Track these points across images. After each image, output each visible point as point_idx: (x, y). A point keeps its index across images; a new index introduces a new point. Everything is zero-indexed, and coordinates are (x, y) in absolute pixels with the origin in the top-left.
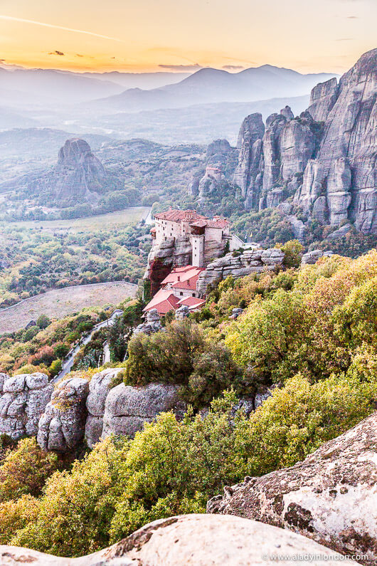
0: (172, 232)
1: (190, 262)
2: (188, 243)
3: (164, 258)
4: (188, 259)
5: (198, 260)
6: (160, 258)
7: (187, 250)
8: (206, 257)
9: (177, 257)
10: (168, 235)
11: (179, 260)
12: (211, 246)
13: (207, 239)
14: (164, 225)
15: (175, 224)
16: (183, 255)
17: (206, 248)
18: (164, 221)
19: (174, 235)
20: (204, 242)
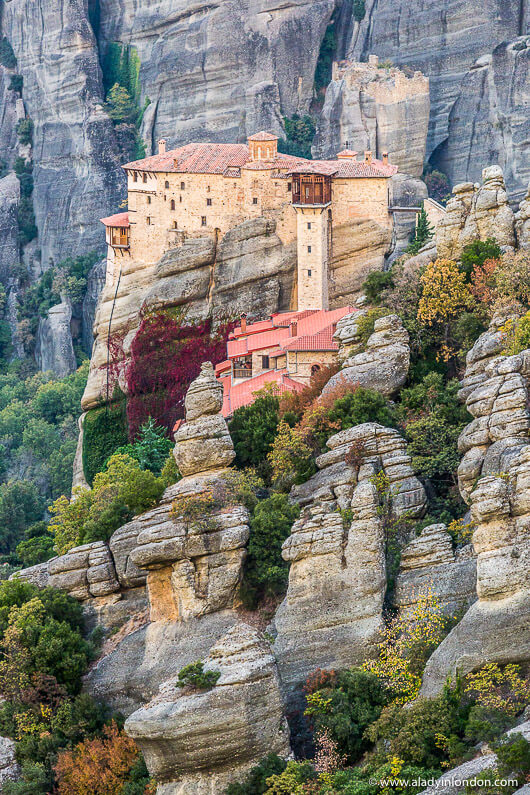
0: (207, 211)
1: (284, 302)
2: (272, 240)
3: (181, 303)
4: (277, 290)
5: (319, 288)
6: (166, 307)
7: (272, 263)
8: (338, 280)
9: (230, 294)
10: (191, 225)
11: (241, 303)
12: (354, 241)
13: (339, 218)
14: (174, 192)
15: (219, 183)
16: (259, 282)
17: (338, 251)
18: (174, 180)
19: (212, 223)
20: (330, 230)
